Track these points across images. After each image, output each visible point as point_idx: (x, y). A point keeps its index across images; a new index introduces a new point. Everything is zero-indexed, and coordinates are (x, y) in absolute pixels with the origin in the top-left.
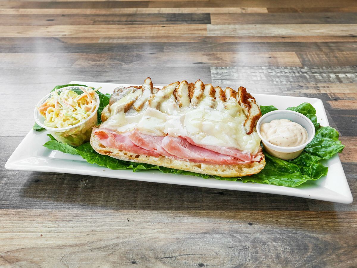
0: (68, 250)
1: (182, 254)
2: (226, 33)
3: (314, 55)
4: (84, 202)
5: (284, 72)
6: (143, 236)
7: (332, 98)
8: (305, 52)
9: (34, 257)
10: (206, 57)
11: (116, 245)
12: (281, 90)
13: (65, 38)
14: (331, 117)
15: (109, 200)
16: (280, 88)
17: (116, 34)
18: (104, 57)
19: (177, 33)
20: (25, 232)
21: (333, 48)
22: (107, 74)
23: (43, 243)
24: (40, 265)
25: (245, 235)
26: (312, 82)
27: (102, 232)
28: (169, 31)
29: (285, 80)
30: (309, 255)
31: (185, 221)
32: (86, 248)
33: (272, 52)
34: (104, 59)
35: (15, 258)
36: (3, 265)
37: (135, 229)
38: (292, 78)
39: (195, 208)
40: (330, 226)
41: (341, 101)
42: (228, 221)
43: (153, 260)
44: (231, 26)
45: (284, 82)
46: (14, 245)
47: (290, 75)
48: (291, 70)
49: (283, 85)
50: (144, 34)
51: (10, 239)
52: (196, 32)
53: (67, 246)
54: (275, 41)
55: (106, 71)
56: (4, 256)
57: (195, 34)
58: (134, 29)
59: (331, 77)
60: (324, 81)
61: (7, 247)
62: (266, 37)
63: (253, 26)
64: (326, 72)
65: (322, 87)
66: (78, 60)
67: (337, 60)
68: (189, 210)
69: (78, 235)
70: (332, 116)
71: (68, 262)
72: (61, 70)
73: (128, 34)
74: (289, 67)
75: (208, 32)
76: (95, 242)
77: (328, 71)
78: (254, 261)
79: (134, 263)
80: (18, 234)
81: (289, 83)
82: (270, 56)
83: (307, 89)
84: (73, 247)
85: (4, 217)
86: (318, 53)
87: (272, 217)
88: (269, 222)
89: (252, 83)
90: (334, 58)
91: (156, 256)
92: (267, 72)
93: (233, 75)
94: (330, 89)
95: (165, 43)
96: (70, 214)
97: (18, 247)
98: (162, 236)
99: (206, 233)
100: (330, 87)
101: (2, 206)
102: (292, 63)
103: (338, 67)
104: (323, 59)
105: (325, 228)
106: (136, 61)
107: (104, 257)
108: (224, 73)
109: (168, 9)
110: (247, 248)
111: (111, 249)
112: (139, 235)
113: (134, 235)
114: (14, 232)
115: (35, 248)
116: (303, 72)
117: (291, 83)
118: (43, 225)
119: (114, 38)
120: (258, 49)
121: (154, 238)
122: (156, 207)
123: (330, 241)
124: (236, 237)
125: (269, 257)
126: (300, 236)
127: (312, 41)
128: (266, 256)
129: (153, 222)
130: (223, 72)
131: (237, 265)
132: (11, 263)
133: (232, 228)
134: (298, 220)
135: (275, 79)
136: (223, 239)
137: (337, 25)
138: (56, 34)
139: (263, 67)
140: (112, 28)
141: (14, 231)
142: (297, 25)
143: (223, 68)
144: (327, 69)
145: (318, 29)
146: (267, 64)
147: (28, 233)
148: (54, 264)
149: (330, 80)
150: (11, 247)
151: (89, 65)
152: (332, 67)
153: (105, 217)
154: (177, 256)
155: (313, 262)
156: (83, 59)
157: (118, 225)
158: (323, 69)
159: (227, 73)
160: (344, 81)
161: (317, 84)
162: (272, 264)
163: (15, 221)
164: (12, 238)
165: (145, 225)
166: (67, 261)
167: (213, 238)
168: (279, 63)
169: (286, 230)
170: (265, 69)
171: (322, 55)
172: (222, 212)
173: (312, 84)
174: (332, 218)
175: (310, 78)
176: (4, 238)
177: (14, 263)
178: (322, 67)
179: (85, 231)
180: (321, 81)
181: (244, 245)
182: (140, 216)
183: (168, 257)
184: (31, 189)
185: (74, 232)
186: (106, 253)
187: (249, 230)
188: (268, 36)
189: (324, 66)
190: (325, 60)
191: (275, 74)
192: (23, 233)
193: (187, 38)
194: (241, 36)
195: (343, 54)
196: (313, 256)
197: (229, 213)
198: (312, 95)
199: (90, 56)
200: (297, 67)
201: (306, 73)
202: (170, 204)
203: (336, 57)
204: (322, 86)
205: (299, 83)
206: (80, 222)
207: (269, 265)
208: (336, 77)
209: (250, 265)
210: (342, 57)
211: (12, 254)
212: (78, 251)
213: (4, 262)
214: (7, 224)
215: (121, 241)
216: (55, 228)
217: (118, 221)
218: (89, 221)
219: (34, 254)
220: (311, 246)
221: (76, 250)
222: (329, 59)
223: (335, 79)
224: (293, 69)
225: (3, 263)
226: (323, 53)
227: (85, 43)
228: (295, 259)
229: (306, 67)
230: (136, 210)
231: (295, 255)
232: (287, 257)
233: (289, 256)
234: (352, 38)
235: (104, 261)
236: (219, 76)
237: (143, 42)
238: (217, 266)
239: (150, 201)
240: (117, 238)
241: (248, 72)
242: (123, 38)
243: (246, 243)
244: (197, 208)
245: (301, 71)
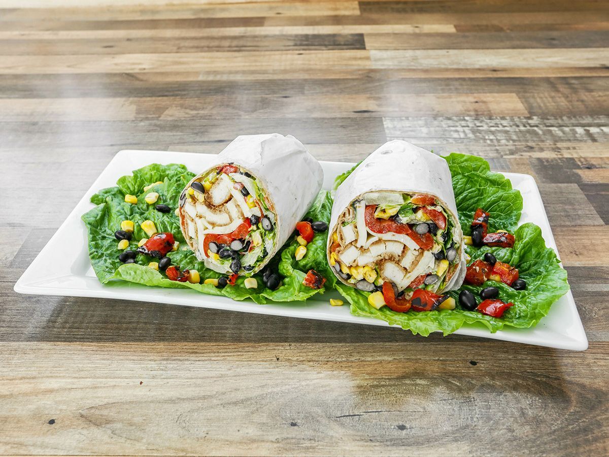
0: (187, 406)
1: (369, 411)
2: (402, 64)
3: (546, 98)
4: (202, 330)
5: (501, 124)
6: (304, 383)
7: (582, 165)
8: (532, 92)
9: (133, 417)
10: (375, 102)
11: (262, 397)
12: (500, 153)
13: (144, 73)
14: (585, 195)
15: (244, 327)
16: (497, 150)
17: (225, 67)
18: (209, 103)
19: (323, 63)
20: (115, 378)
21: (576, 86)
22: (218, 130)
23: (145, 395)
24: (144, 428)
25: (467, 379)
26: (548, 141)
27: (238, 378)
28: (310, 61)
29: (504, 138)
30: (572, 411)
31: (369, 359)
32: (215, 401)
33: (478, 93)
34: (211, 107)
35: (103, 417)
36: (86, 428)
37: (290, 373)
38: (514, 135)
39: (383, 338)
40: (601, 365)
41: (597, 170)
42: (437, 358)
43: (324, 421)
44: (410, 53)
45: (503, 142)
46: (99, 397)
47: (512, 130)
48: (513, 121)
49: (502, 145)
50: (270, 65)
51: (91, 388)
52: (354, 62)
53: (184, 399)
54: (481, 76)
55: (215, 125)
56: (85, 414)
57: (352, 65)
58: (253, 58)
59: (577, 133)
60: (566, 139)
61: (88, 401)
62: (467, 70)
63: (444, 52)
64: (568, 125)
65: (564, 148)
66: (169, 109)
67: (585, 105)
68: (372, 342)
69: (199, 381)
70: (585, 193)
71: (188, 424)
72: (142, 124)
73: (244, 66)
74: (508, 118)
75: (373, 63)
76: (229, 393)
77: (573, 123)
78: (485, 421)
79: (293, 425)
80: (104, 380)
81: (511, 142)
82: (475, 100)
83: (541, 152)
84: (194, 401)
85: (79, 354)
86: (553, 94)
87: (507, 352)
88: (503, 360)
89: (452, 143)
90: (580, 103)
91: (328, 414)
92: (474, 126)
93: (421, 130)
94: (579, 151)
95: (306, 80)
96: (183, 349)
97: (106, 401)
98: (334, 383)
99: (403, 377)
100: (577, 148)
101: (74, 338)
102: (513, 110)
103: (587, 117)
104: (562, 104)
105: (594, 368)
106: (263, 109)
107: (246, 415)
108: (406, 127)
109: (295, 28)
110: (472, 400)
111: (255, 404)
112: (298, 382)
113: (290, 382)
114: (98, 378)
115: (133, 402)
116: (532, 125)
117: (514, 142)
118: (142, 366)
119: (222, 73)
120: (456, 89)
121: (322, 387)
122: (319, 338)
123: (604, 389)
124: (452, 383)
125: (508, 414)
126: (555, 382)
127: (540, 76)
128: (505, 414)
129: (317, 361)
130: (404, 125)
131: (459, 426)
132: (98, 426)
133: (445, 369)
134: (548, 356)
135: (489, 137)
136: (432, 387)
137: (579, 50)
138: (129, 67)
139: (467, 118)
140: (217, 58)
141: (97, 376)
142: (515, 50)
143: (403, 120)
144: (569, 121)
145: (550, 57)
146: (472, 113)
147: (119, 380)
148: (167, 427)
149: (576, 137)
150: (94, 401)
151: (187, 116)
152: (578, 117)
153: (239, 353)
154: (362, 414)
155: (581, 421)
156: (176, 107)
157: (261, 366)
158: (563, 120)
159: (410, 127)
160: (598, 139)
161: (556, 143)
162: (514, 425)
163: (97, 360)
164: (96, 387)
165: (305, 366)
166: (186, 422)
167: (417, 385)
168: (492, 112)
169: (532, 372)
170: (470, 120)
171: (560, 97)
172: (425, 345)
173: (547, 144)
174: (604, 354)
175: (544, 134)
176: (82, 387)
177: (104, 426)
178: (561, 117)
179: (211, 375)
180: (562, 138)
181: (467, 396)
182: (295, 351)
183: (347, 416)
184: (116, 310)
185: (193, 377)
186: (247, 410)
187: (473, 373)
188: (469, 67)
189: (564, 115)
190: (565, 106)
191: (487, 128)
192: (111, 380)
193: (340, 72)
194: (426, 68)
195: (593, 96)
196: (580, 412)
197: (437, 346)
198: (550, 160)
199: (187, 102)
200: (522, 118)
201: (537, 126)
202: (342, 333)
203: (582, 101)
204: (565, 146)
205: (528, 142)
206: (201, 363)
207: (510, 426)
208: (585, 132)
209: (479, 428)
210: (591, 101)
211: (97, 412)
212: (202, 407)
213: (87, 424)
214: (85, 366)
215: (270, 390)
216: (161, 372)
217: (261, 359)
218: (215, 360)
219: (133, 411)
220: (573, 397)
221: (200, 405)
222: (571, 103)
223: (584, 136)
224: (515, 120)
225: (86, 426)
226: (560, 95)
227: (177, 82)
228: (550, 417)
229: (535, 118)
230: (289, 342)
231: (550, 411)
232: (537, 415)
233: (541, 413)
234: (603, 70)
235: (246, 422)
236: (399, 133)
237: (270, 78)
238: (428, 429)
239: (309, 329)
240: (263, 386)
241: (444, 126)
242: (237, 72)
243: (470, 393)
244: (385, 338)
245: (529, 124)
